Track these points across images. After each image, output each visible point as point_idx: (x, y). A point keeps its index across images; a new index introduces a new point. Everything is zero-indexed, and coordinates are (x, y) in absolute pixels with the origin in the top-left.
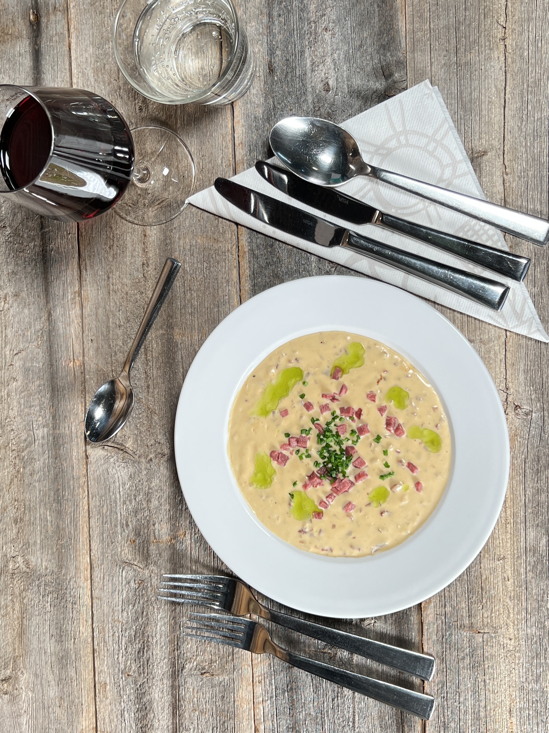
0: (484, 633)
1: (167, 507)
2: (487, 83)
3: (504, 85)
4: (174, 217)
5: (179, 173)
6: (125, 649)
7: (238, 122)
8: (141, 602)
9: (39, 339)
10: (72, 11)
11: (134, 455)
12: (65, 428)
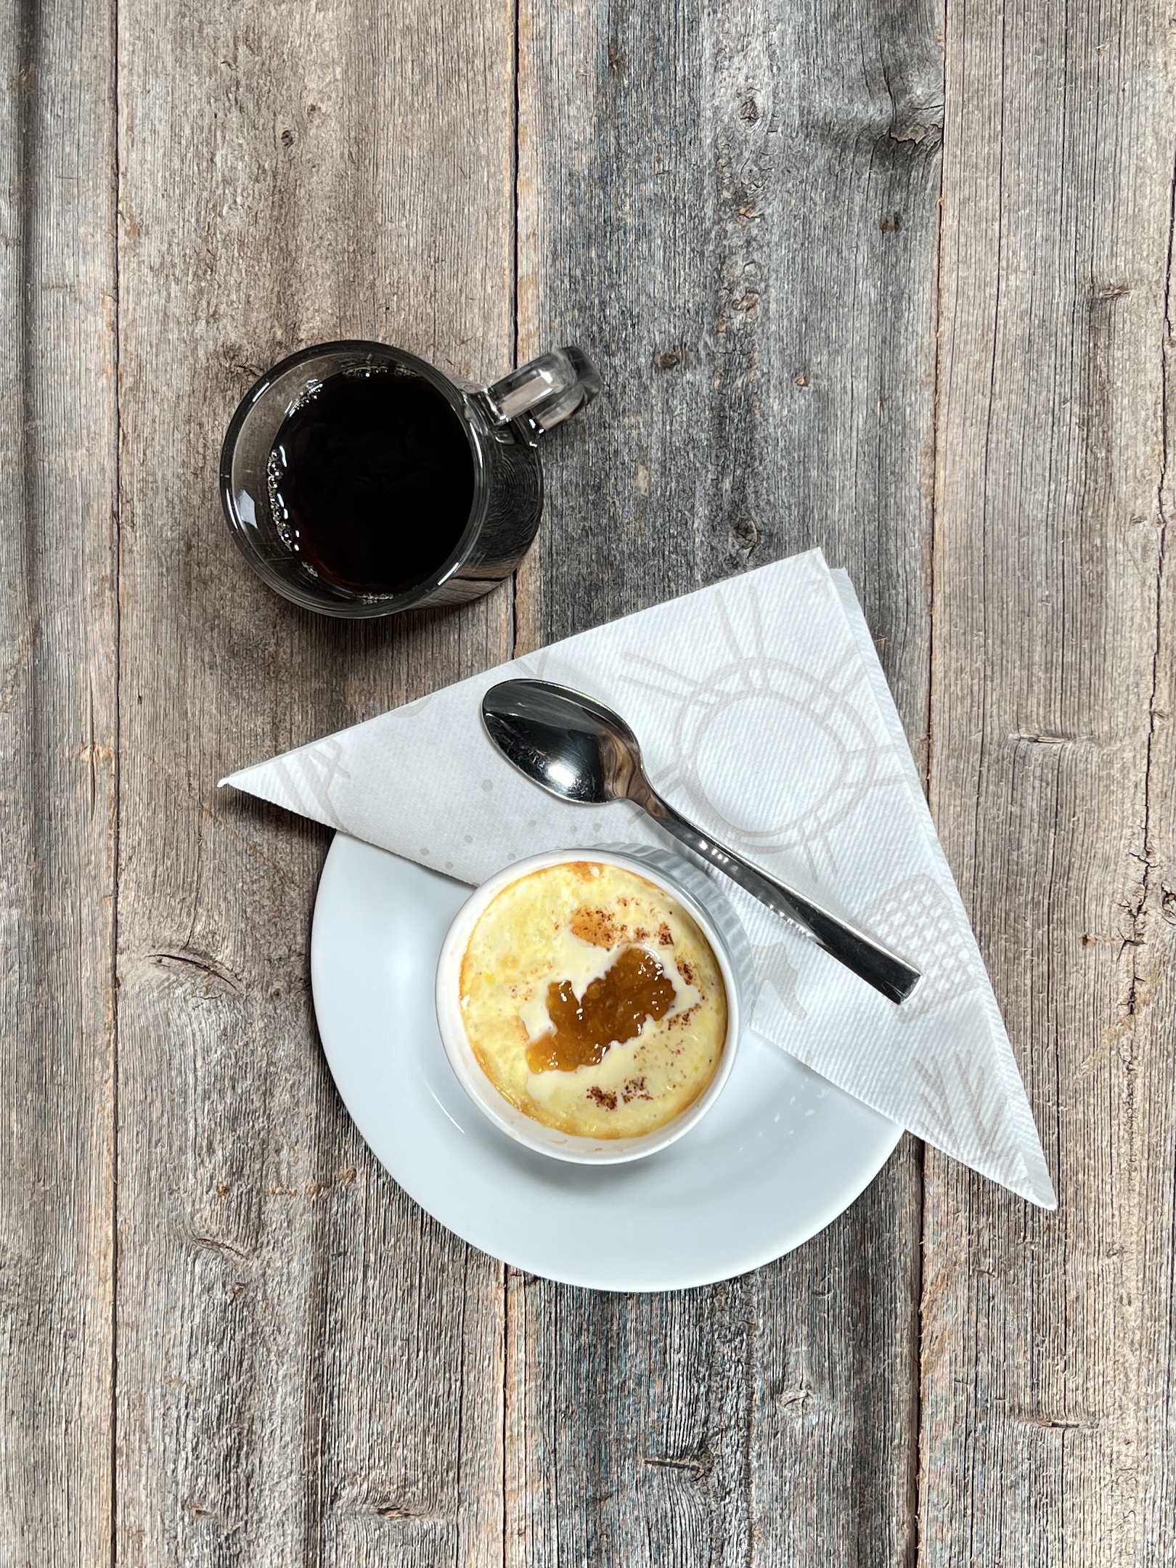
0: (1067, 1426)
1: (313, 1109)
2: (1134, 123)
5: (374, 298)
6: (194, 1449)
7: (529, 184)
8: (238, 1337)
9: (8, 691)
11: (234, 982)
12: (64, 910)
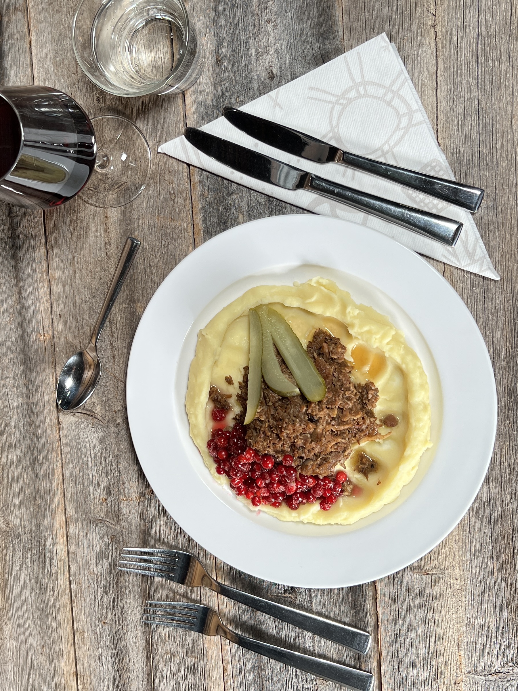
0: (433, 574)
2: (419, 67)
3: (435, 68)
4: (132, 199)
5: (136, 158)
6: (101, 599)
7: (190, 110)
8: (114, 555)
9: (11, 316)
10: (31, 10)
11: (103, 421)
12: (38, 397)
